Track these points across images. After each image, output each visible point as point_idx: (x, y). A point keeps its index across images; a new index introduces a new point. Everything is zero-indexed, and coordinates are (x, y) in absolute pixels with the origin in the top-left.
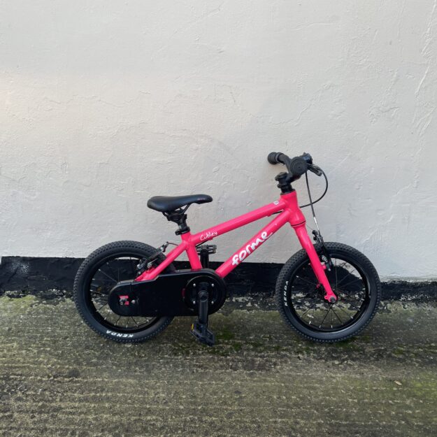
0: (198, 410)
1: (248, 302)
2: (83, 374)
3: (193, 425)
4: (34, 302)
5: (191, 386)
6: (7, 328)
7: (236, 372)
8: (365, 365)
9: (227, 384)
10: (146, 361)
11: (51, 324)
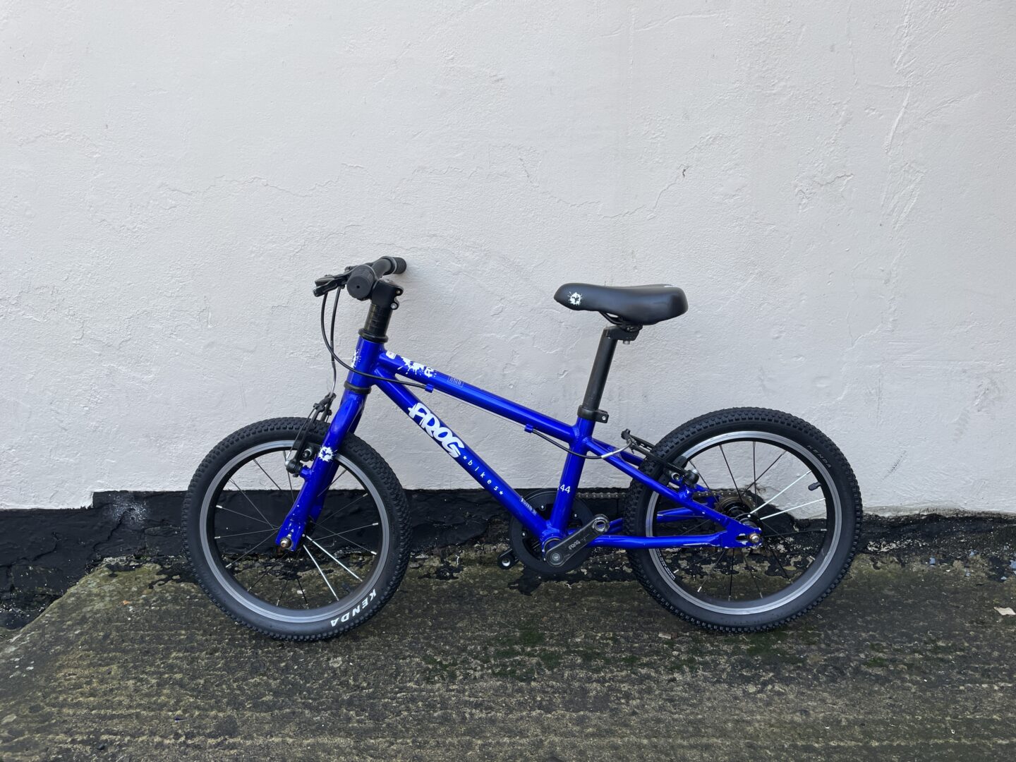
2: (243, 729)
4: (157, 577)
5: (461, 749)
6: (102, 634)
7: (549, 716)
8: (809, 692)
9: (533, 744)
10: (369, 697)
11: (187, 622)
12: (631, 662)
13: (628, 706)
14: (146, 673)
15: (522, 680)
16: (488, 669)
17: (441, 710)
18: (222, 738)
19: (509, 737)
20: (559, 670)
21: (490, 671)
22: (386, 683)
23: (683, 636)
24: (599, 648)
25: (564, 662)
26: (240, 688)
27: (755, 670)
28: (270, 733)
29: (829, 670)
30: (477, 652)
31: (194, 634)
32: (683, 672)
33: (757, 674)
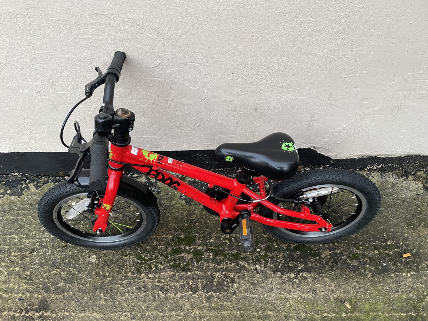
5: (153, 319)
7: (195, 295)
8: (319, 278)
9: (186, 315)
10: (110, 283)
11: (17, 229)
12: (236, 257)
13: (232, 288)
15: (183, 271)
16: (167, 262)
17: (144, 292)
18: (41, 312)
19: (175, 310)
20: (202, 262)
21: (168, 264)
22: (118, 273)
23: (263, 237)
24: (222, 247)
25: (204, 257)
26: (47, 277)
27: (296, 263)
28: (63, 309)
29: (331, 262)
30: (162, 250)
31: (21, 238)
32: (261, 264)
33: (296, 265)
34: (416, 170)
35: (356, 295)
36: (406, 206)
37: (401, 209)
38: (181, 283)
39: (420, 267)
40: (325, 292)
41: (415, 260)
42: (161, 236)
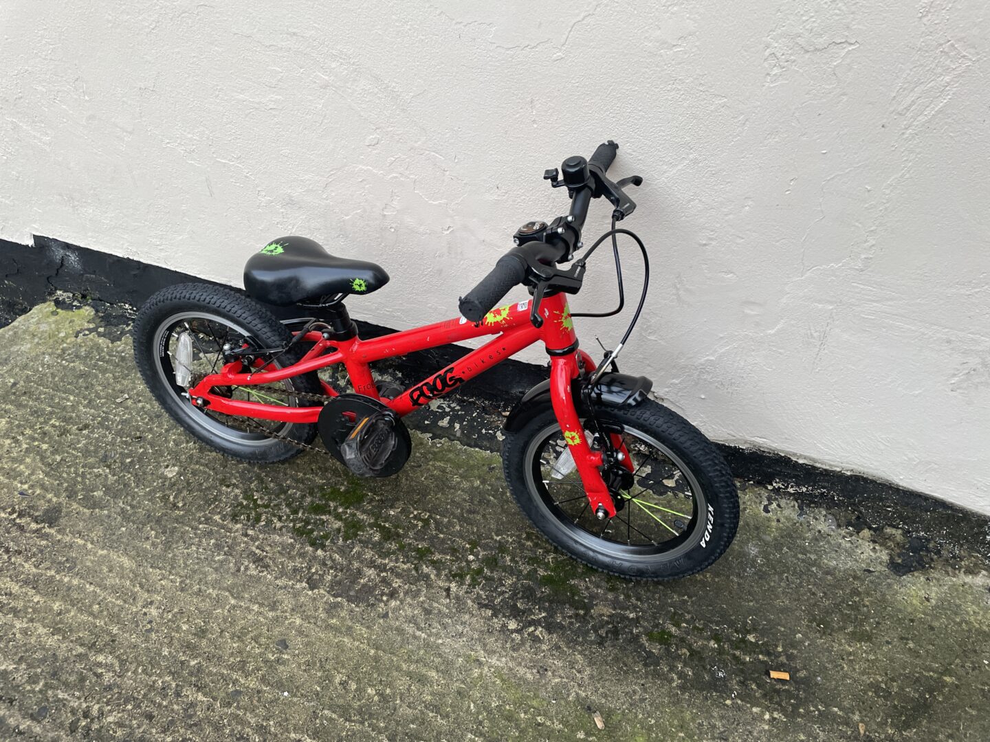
0: (188, 666)
1: (447, 414)
2: (63, 521)
3: (158, 700)
4: (86, 325)
5: (215, 603)
6: (12, 381)
7: (310, 593)
8: (565, 649)
9: (276, 619)
10: (177, 520)
11: (81, 387)
12: (422, 555)
13: (386, 605)
14: (23, 434)
15: (312, 545)
16: (291, 521)
17: (225, 554)
18: (42, 525)
19: (261, 605)
20: (353, 543)
21: (291, 525)
22: (200, 508)
23: (492, 538)
24: (404, 529)
25: (362, 535)
26: (83, 475)
27: (532, 605)
28: (79, 533)
29: (605, 629)
30: (294, 500)
31: (79, 403)
32: (462, 584)
33: (530, 610)
34: (886, 524)
35: (627, 709)
36: (828, 583)
37: (814, 585)
38: (298, 563)
39: (801, 710)
40: (565, 680)
41: (796, 692)
42: (305, 474)
